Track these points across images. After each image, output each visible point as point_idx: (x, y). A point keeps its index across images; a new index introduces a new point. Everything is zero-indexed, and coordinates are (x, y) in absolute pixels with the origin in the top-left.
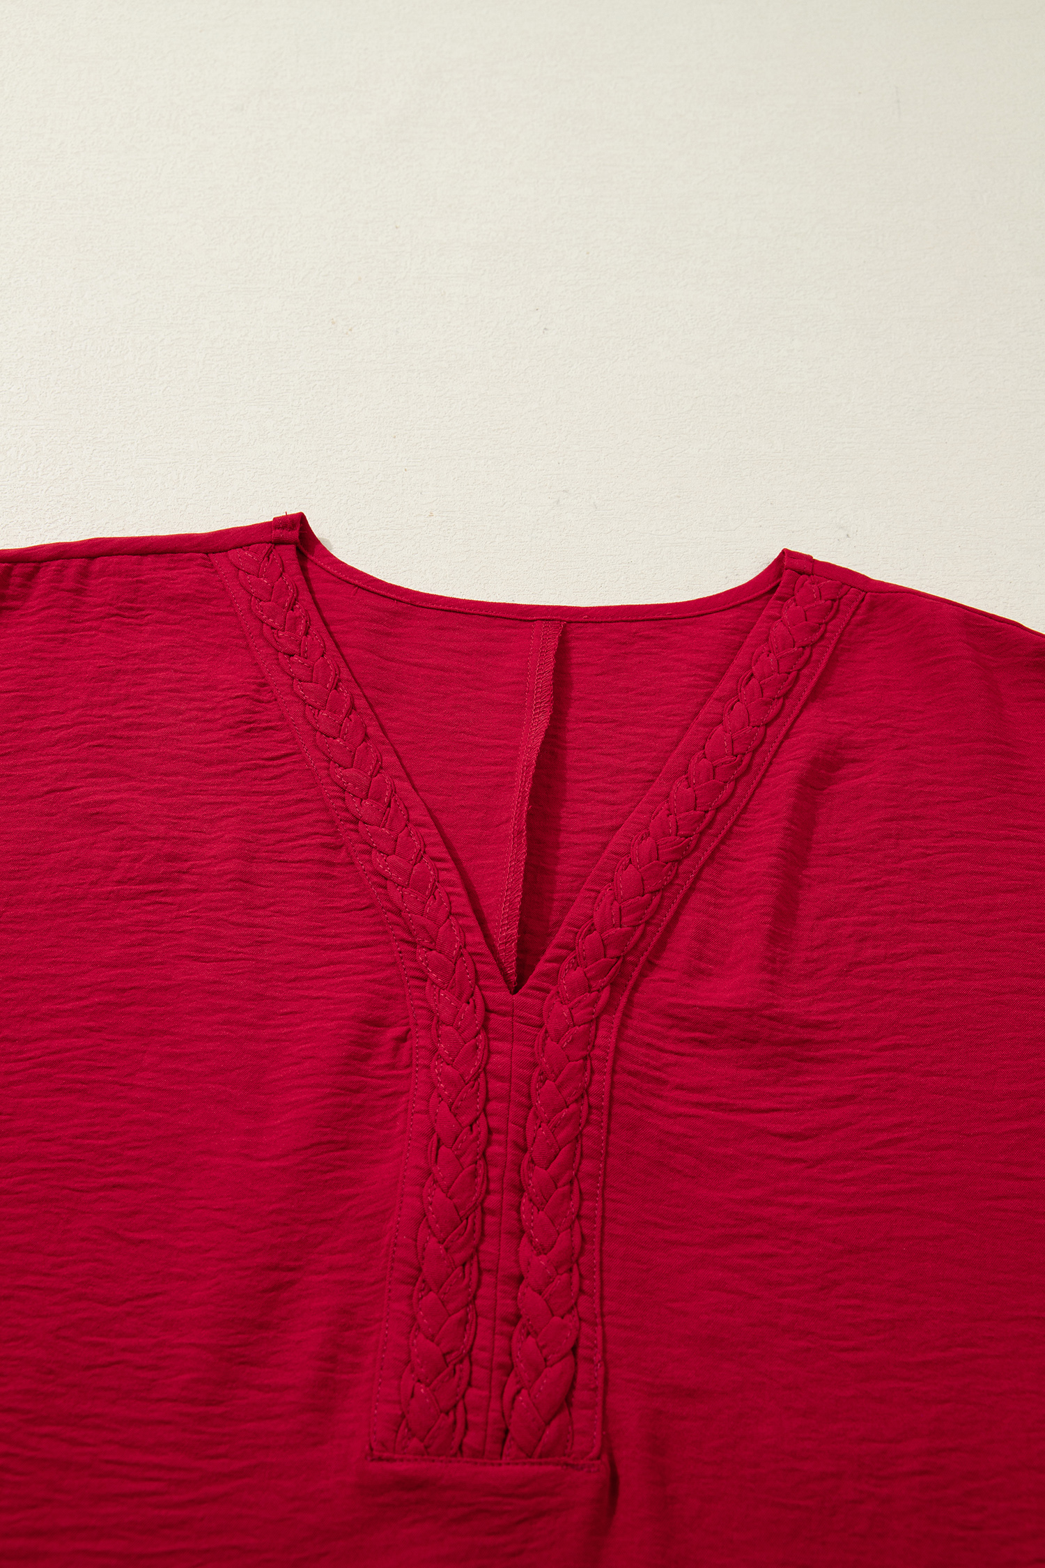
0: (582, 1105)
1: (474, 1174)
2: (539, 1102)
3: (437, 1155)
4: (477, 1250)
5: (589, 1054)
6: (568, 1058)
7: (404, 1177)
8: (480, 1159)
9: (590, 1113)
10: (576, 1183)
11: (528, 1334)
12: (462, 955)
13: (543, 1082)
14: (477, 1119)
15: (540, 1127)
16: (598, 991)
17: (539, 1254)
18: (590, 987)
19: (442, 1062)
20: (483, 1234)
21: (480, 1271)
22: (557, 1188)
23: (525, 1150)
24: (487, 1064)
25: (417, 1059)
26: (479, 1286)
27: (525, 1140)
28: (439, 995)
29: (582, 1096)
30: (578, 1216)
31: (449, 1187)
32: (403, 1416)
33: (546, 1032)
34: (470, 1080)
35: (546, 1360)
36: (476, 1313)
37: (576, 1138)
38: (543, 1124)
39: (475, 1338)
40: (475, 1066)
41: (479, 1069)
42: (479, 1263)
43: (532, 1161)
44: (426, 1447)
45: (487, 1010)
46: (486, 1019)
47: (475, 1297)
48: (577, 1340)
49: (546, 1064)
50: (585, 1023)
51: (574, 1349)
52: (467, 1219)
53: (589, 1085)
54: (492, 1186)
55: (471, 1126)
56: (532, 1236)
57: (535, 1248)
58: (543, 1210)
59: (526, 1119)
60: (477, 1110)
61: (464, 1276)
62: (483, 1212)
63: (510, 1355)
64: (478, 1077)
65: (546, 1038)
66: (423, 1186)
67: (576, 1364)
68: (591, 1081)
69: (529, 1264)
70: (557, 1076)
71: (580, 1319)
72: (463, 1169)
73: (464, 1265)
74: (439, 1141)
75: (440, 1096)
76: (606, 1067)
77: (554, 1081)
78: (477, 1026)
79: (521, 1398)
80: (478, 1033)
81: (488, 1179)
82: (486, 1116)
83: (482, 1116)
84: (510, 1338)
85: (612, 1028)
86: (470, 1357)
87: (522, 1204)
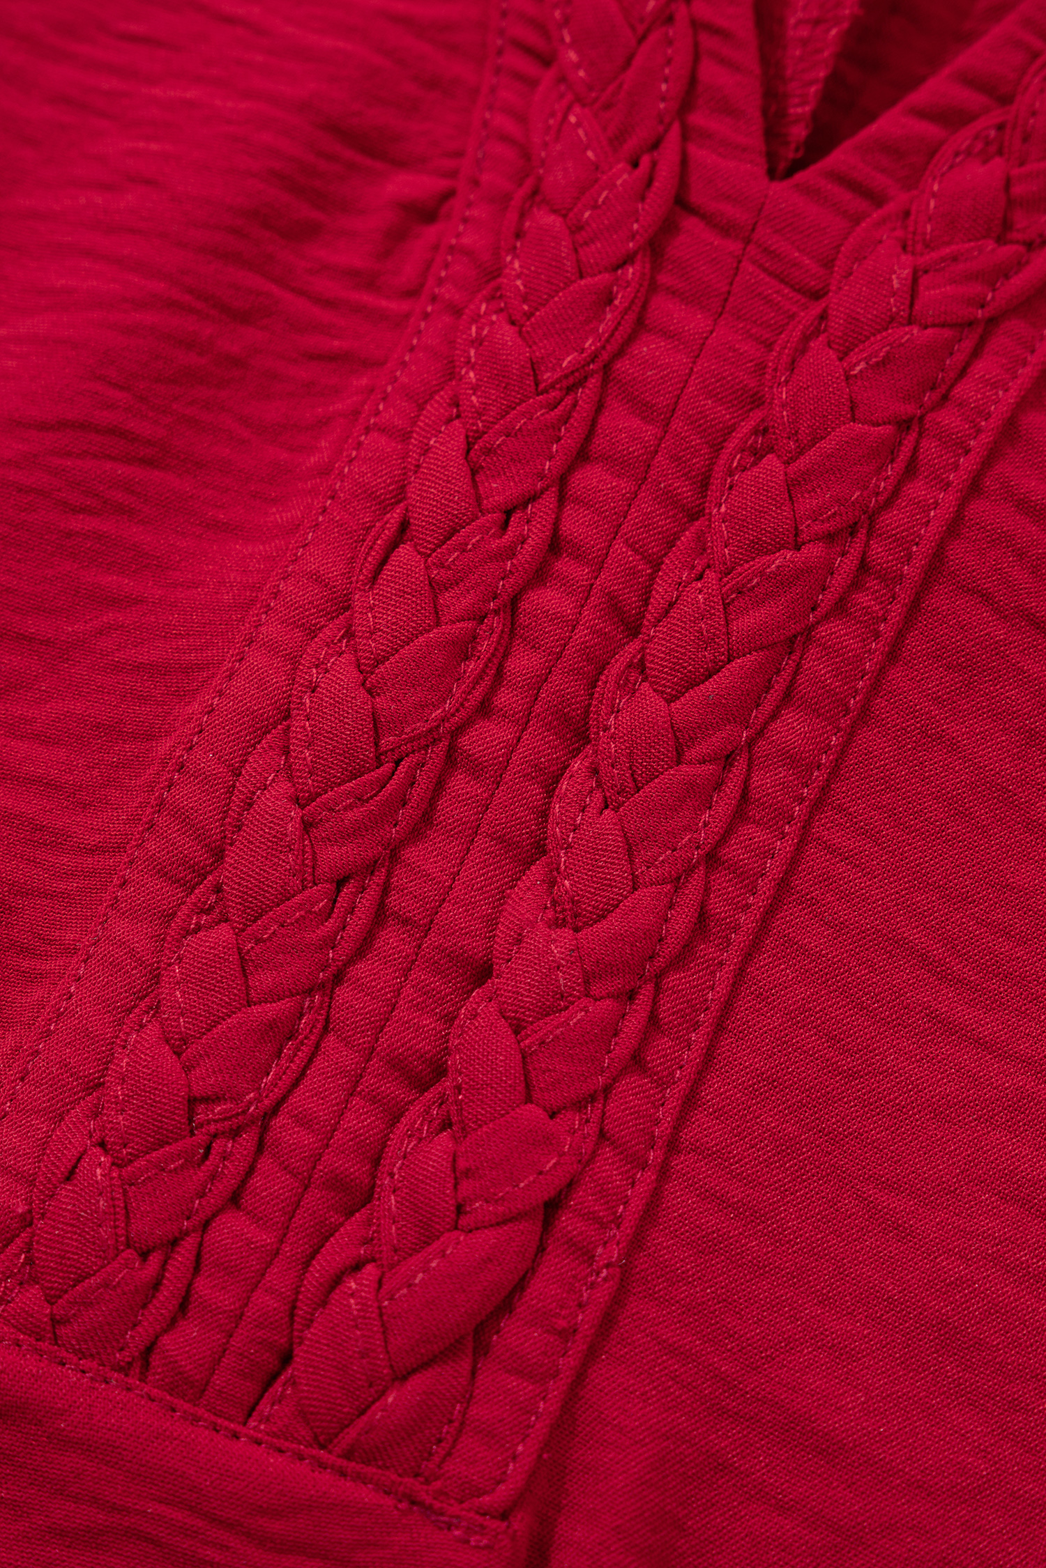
0: (843, 554)
1: (463, 648)
2: (723, 509)
3: (384, 561)
4: (394, 854)
5: (921, 418)
6: (852, 409)
7: (276, 594)
8: (496, 612)
9: (855, 584)
10: (739, 767)
11: (446, 1124)
12: (670, 20)
13: (757, 455)
14: (533, 498)
15: (700, 577)
16: (1029, 245)
17: (557, 923)
18: (1007, 225)
19: (499, 311)
20: (427, 818)
21: (380, 915)
22: (679, 763)
23: (633, 630)
24: (620, 353)
25: (440, 282)
26: (363, 948)
27: (646, 602)
28: (565, 117)
29: (853, 530)
30: (712, 859)
31: (379, 661)
32: (27, 1221)
33: (823, 317)
34: (552, 386)
35: (459, 1210)
36: (327, 1020)
37: (791, 640)
38: (710, 575)
39: (296, 1083)
40: (583, 350)
41: (593, 361)
42: (386, 890)
43: (641, 667)
44: (55, 1321)
45: (681, 202)
46: (668, 227)
47: (338, 978)
48: (571, 1185)
49: (784, 405)
50: (943, 325)
51: (552, 1207)
52: (398, 763)
53: (889, 503)
54: (503, 698)
55: (509, 513)
56: (558, 869)
57: (554, 903)
58: (616, 809)
59: (671, 545)
60: (541, 476)
61: (328, 913)
62: (451, 759)
63: (376, 1162)
64: (581, 382)
65: (817, 332)
66: (312, 633)
67: (541, 1249)
68: (896, 492)
69: (519, 941)
70: (801, 452)
71: (602, 1135)
72: (438, 624)
73: (340, 883)
74: (404, 526)
75: (457, 406)
76: (956, 467)
77: (787, 463)
78: (633, 236)
79: (353, 1285)
80: (628, 260)
81: (500, 674)
82: (562, 500)
83: (549, 500)
84: (395, 1119)
85: (1025, 364)
86: (265, 1128)
87: (567, 774)
